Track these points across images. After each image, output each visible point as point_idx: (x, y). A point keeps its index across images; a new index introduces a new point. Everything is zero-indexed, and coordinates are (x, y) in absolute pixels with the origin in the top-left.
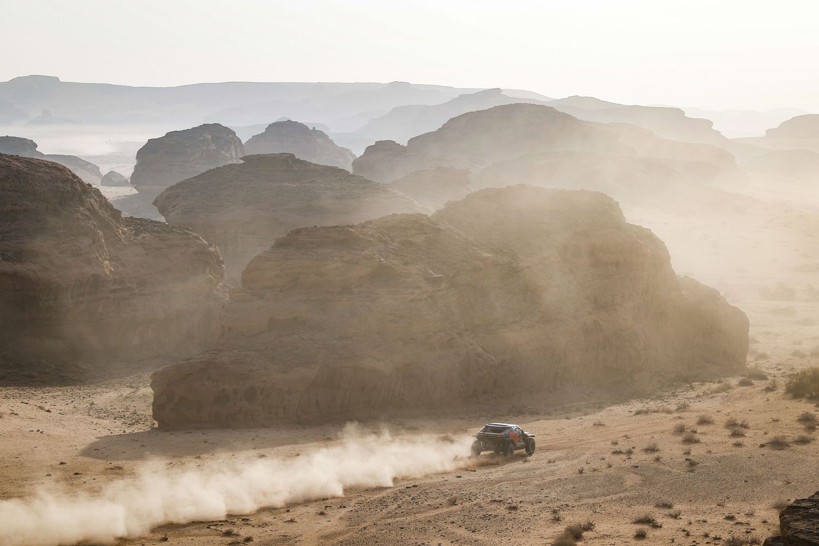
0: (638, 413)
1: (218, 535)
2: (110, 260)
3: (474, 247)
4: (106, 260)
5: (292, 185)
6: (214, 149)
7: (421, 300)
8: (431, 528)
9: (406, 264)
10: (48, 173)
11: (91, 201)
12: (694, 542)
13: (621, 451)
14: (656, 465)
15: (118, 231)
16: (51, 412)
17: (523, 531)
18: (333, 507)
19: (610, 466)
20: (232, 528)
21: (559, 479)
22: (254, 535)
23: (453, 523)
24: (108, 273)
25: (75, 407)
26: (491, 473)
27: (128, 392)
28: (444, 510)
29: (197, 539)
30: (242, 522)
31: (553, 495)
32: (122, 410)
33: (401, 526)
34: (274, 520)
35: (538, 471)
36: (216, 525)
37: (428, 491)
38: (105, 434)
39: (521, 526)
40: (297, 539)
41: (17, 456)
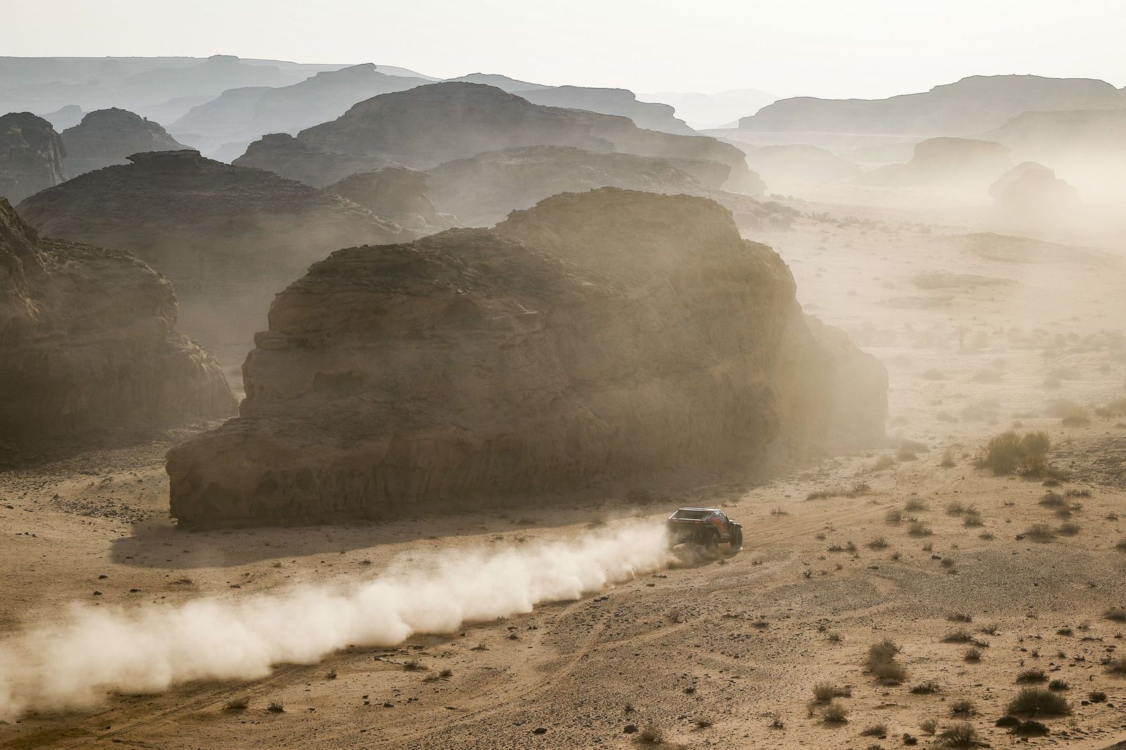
0: (813, 497)
1: (398, 669)
2: (31, 298)
3: (569, 273)
4: (27, 297)
5: (203, 194)
6: (27, 148)
7: (513, 346)
8: (675, 653)
9: (489, 297)
12: (1052, 664)
13: (840, 548)
14: (897, 565)
15: (38, 257)
16: (12, 508)
17: (802, 655)
18: (519, 628)
19: (839, 568)
20: (409, 660)
21: (787, 586)
22: (447, 669)
23: (698, 646)
24: (31, 315)
25: (35, 502)
26: (689, 579)
27: (100, 480)
28: (671, 630)
29: (374, 675)
30: (417, 652)
31: (797, 608)
32: (104, 505)
33: (633, 652)
34: (456, 648)
35: (750, 576)
36: (385, 656)
37: (626, 605)
38: (115, 536)
39: (794, 649)
40: (508, 672)
41: (31, 569)
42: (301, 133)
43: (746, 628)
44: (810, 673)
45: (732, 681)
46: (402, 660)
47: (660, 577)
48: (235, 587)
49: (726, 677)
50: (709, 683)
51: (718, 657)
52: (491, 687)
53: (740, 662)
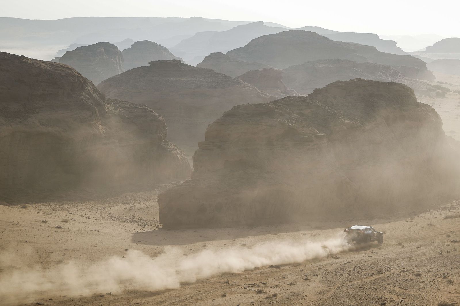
0: (446, 218)
1: (254, 293)
2: (102, 125)
3: (339, 116)
4: (100, 124)
5: (182, 79)
6: (106, 58)
8: (378, 287)
9: (303, 127)
10: (63, 71)
11: (88, 88)
13: (456, 241)
15: (105, 107)
16: (90, 219)
17: (435, 289)
18: (310, 275)
19: (455, 250)
20: (259, 289)
21: (431, 258)
22: (276, 293)
23: (389, 284)
24: (102, 133)
25: (101, 216)
26: (387, 254)
27: (130, 206)
28: (377, 277)
29: (243, 295)
30: (263, 285)
31: (435, 267)
32: (131, 217)
33: (359, 287)
34: (280, 284)
35: (415, 253)
36: (249, 287)
37: (358, 265)
38: (134, 232)
39: (431, 286)
40: (303, 295)
41: (95, 246)
42: (228, 52)
43: (411, 276)
44: (437, 297)
45: (402, 300)
46: (256, 289)
47: (375, 253)
48: (185, 255)
49: (400, 298)
50: (392, 301)
51: (397, 289)
52: (294, 302)
53: (407, 292)
